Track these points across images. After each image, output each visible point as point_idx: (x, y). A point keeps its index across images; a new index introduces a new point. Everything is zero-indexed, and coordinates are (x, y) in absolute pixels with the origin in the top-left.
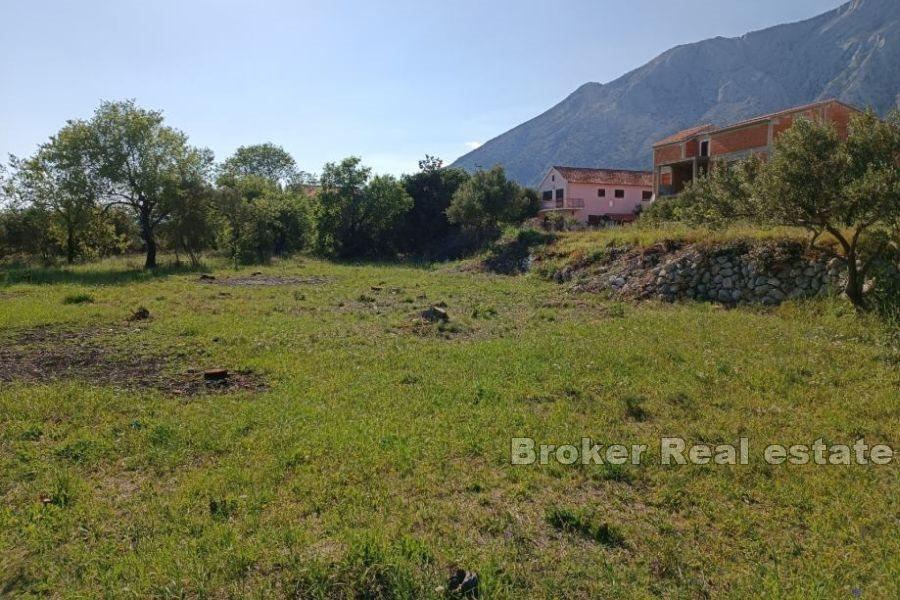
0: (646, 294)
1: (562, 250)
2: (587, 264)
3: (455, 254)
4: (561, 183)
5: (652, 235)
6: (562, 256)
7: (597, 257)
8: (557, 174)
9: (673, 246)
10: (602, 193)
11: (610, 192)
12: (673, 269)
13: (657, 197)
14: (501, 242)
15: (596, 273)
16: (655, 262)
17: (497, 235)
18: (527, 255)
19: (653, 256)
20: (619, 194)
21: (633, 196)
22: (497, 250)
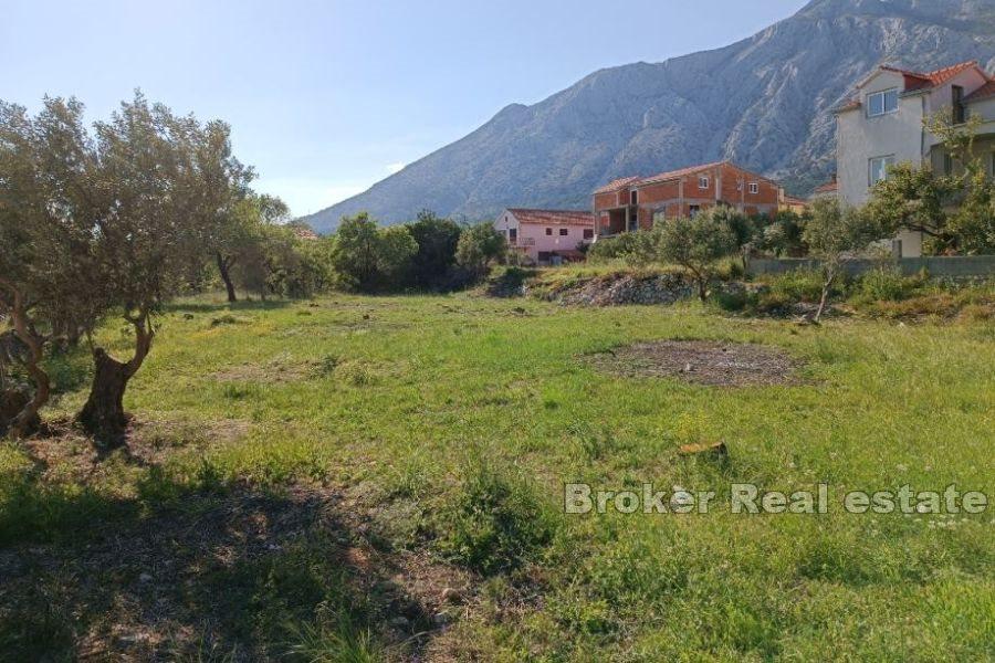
0: (606, 303)
1: (546, 281)
2: (566, 289)
3: (458, 287)
4: (514, 223)
5: (605, 269)
6: (547, 285)
7: (572, 285)
8: (509, 214)
9: (619, 276)
10: (549, 232)
11: (556, 231)
12: (620, 289)
13: (599, 238)
14: (492, 277)
15: (573, 294)
16: (609, 286)
17: (488, 271)
18: (521, 284)
19: (608, 282)
20: (564, 232)
21: (576, 234)
22: (492, 282)
